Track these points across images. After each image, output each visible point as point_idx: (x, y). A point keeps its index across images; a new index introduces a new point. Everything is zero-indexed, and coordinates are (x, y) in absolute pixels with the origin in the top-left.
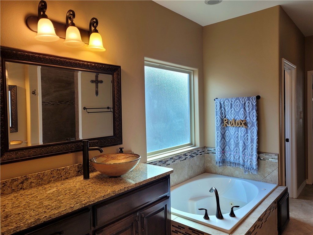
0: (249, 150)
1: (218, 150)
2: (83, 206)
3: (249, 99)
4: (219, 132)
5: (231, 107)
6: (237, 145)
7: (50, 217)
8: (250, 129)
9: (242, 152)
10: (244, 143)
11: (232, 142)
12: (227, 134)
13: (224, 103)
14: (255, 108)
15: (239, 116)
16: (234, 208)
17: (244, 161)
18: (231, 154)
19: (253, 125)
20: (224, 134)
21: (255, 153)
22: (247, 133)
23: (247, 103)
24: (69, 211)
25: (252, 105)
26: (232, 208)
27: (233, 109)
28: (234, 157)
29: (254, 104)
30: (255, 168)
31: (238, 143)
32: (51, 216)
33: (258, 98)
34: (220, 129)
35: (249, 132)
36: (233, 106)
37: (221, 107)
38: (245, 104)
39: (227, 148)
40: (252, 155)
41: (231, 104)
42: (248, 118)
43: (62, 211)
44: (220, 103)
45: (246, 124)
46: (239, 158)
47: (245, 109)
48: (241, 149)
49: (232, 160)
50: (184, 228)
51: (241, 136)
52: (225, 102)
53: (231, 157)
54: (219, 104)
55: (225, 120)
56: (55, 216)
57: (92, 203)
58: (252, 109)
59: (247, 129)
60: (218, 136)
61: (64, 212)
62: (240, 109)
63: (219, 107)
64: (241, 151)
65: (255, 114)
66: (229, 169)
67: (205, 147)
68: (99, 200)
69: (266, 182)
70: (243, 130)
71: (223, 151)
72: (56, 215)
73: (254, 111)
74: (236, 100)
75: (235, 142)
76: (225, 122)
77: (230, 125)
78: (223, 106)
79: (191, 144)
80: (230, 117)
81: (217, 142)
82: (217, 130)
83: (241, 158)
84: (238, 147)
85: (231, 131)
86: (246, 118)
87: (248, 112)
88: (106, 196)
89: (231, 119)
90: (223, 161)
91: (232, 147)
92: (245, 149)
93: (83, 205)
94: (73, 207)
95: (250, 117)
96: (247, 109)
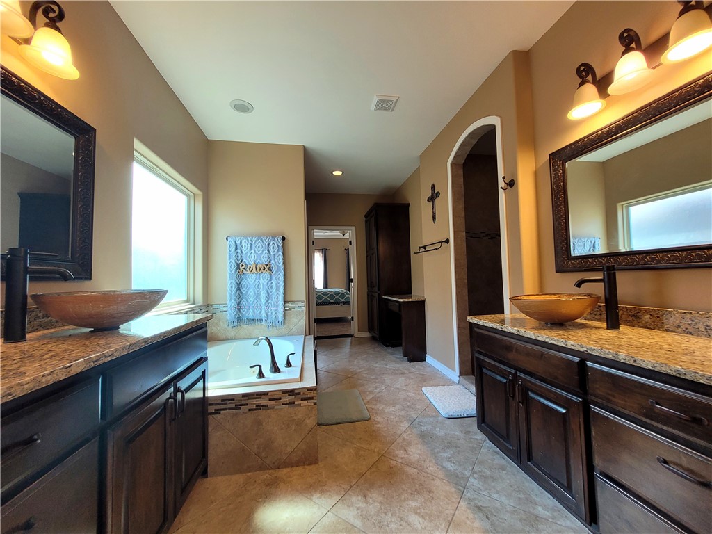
0: (274, 300)
1: (232, 304)
2: (92, 365)
3: (273, 240)
4: (234, 281)
5: (251, 249)
6: (258, 296)
7: (10, 394)
8: (275, 274)
9: (266, 303)
10: (268, 293)
11: (251, 293)
12: (243, 283)
13: (241, 242)
14: (281, 249)
15: (261, 260)
16: (290, 356)
17: (267, 314)
18: (249, 309)
19: (278, 270)
20: (240, 283)
21: (281, 303)
22: (271, 279)
23: (271, 244)
24: (60, 375)
25: (278, 246)
26: (288, 357)
27: (253, 251)
28: (254, 312)
29: (280, 246)
30: (280, 321)
31: (259, 294)
32: (12, 390)
33: (284, 239)
34: (234, 277)
35: (274, 278)
36: (254, 247)
37: (236, 248)
38: (269, 245)
39: (244, 302)
40: (277, 306)
41: (251, 245)
42: (273, 261)
43: (43, 376)
44: (236, 243)
45: (270, 269)
46: (260, 312)
47: (268, 250)
48: (263, 300)
49: (251, 315)
50: (234, 400)
51: (263, 284)
52: (243, 242)
53: (249, 313)
54: (234, 244)
55: (242, 266)
56: (22, 391)
57: (109, 359)
58: (278, 251)
59: (271, 275)
60: (232, 287)
61: (49, 377)
62: (263, 251)
63: (234, 248)
64: (264, 303)
65: (281, 256)
66: (245, 329)
67: (208, 305)
68: (122, 354)
69: (292, 335)
70: (267, 277)
71: (239, 306)
72: (26, 386)
73: (280, 253)
74: (258, 239)
75: (254, 292)
76: (241, 268)
77: (249, 272)
78: (239, 246)
79: (187, 301)
80: (249, 260)
81: (231, 295)
82: (231, 277)
83: (263, 311)
84: (260, 299)
85: (250, 279)
86: (270, 262)
87: (272, 254)
88: (134, 347)
89: (250, 264)
90: (239, 320)
91: (251, 299)
92: (268, 300)
93: (92, 363)
94: (70, 366)
95: (275, 261)
96: (271, 251)
